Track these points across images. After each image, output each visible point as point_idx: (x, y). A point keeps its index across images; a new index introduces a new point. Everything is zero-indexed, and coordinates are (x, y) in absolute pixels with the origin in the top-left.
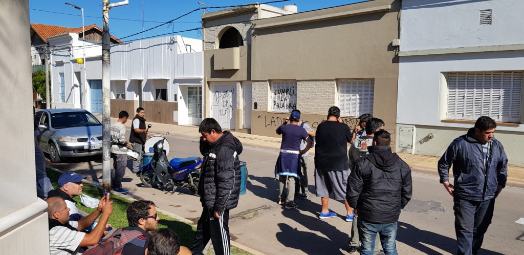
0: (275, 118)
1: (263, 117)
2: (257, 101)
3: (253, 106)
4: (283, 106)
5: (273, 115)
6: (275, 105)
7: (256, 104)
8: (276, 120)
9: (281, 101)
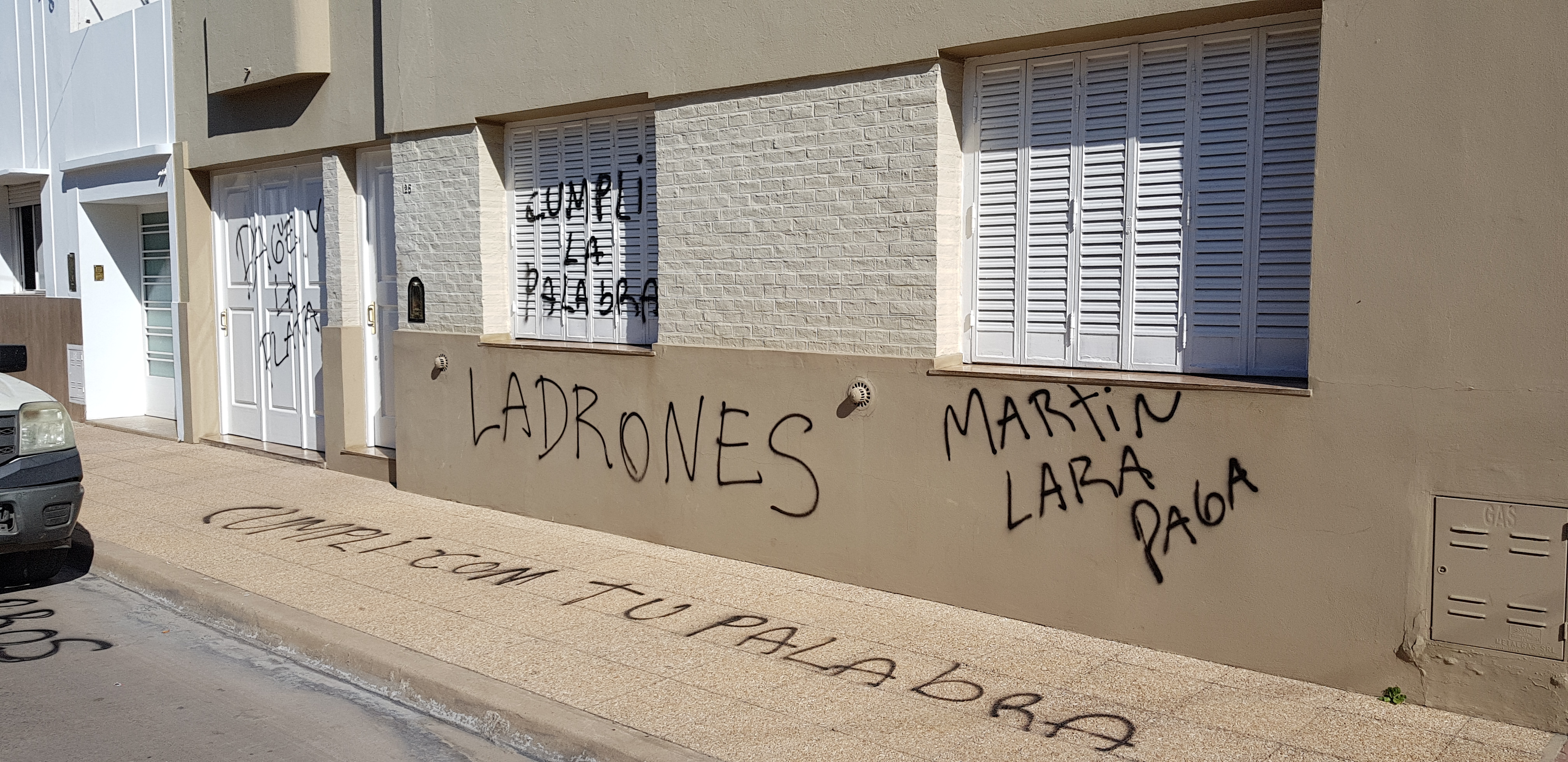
0: (527, 379)
1: (456, 372)
2: (420, 273)
3: (403, 304)
4: (581, 300)
5: (514, 362)
6: (529, 291)
7: (417, 290)
8: (532, 396)
9: (569, 261)
